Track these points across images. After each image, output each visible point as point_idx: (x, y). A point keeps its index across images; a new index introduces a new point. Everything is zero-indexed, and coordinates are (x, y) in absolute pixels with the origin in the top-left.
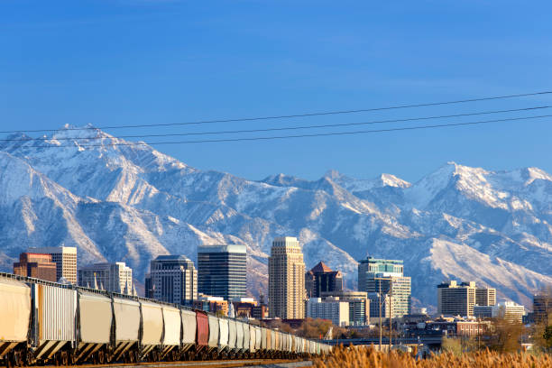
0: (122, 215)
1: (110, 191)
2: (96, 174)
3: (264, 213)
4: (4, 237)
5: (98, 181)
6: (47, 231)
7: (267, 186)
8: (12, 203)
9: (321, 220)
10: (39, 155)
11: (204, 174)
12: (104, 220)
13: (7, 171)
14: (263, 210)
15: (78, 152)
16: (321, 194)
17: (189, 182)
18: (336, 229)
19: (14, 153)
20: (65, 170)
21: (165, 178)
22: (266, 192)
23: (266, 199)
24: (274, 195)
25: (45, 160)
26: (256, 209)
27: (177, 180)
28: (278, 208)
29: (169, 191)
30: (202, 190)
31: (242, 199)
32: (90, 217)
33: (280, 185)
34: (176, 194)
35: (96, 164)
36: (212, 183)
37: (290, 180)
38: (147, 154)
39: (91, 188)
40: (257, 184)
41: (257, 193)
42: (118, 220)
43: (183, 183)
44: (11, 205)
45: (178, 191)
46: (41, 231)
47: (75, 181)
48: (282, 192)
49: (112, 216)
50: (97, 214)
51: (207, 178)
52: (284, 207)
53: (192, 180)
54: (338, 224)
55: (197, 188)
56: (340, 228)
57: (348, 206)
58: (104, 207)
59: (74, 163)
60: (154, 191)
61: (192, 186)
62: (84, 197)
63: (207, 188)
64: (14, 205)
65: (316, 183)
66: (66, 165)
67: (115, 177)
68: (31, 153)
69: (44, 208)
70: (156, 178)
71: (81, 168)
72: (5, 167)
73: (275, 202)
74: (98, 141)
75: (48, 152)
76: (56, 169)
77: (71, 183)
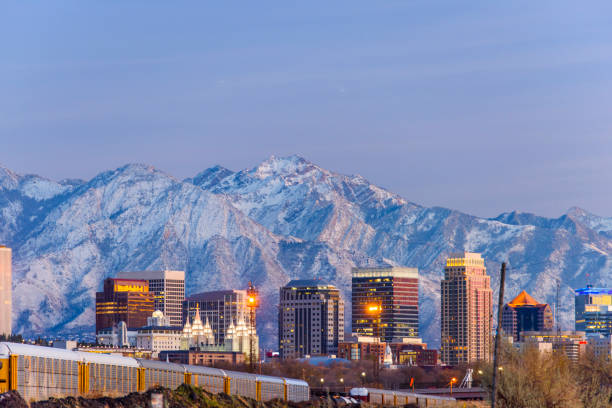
0: (330, 257)
1: (319, 231)
2: (304, 212)
3: (497, 256)
4: (194, 283)
5: (307, 219)
6: (242, 276)
7: (501, 224)
8: (202, 243)
9: (562, 262)
10: (240, 190)
11: (429, 211)
12: (309, 262)
13: (197, 207)
14: (496, 251)
15: (285, 188)
16: (562, 232)
17: (411, 220)
18: (578, 273)
19: (212, 189)
20: (268, 208)
21: (383, 215)
22: (498, 231)
23: (499, 239)
24: (508, 235)
25: (246, 196)
26: (487, 250)
27: (396, 218)
28: (512, 249)
29: (387, 231)
30: (425, 229)
31: (471, 240)
32: (292, 259)
33: (515, 223)
34: (397, 234)
35: (305, 200)
36: (436, 221)
37: (527, 218)
38: (363, 189)
39: (299, 227)
40: (489, 223)
41: (489, 232)
42: (325, 262)
43: (404, 222)
44: (201, 246)
45: (399, 230)
46: (236, 275)
47: (282, 221)
48: (517, 231)
49: (317, 258)
50: (301, 256)
51: (431, 216)
52: (519, 248)
53: (414, 218)
54: (582, 268)
55: (420, 227)
56: (583, 272)
57: (593, 247)
58: (309, 247)
59: (279, 199)
60: (370, 231)
61: (414, 225)
62: (286, 236)
63: (431, 226)
64: (205, 246)
65: (556, 221)
66: (270, 201)
67: (325, 216)
68: (231, 189)
69: (240, 249)
70: (372, 216)
71: (287, 206)
72: (195, 203)
73: (509, 243)
74: (308, 175)
75: (250, 187)
76: (259, 207)
77: (277, 222)
